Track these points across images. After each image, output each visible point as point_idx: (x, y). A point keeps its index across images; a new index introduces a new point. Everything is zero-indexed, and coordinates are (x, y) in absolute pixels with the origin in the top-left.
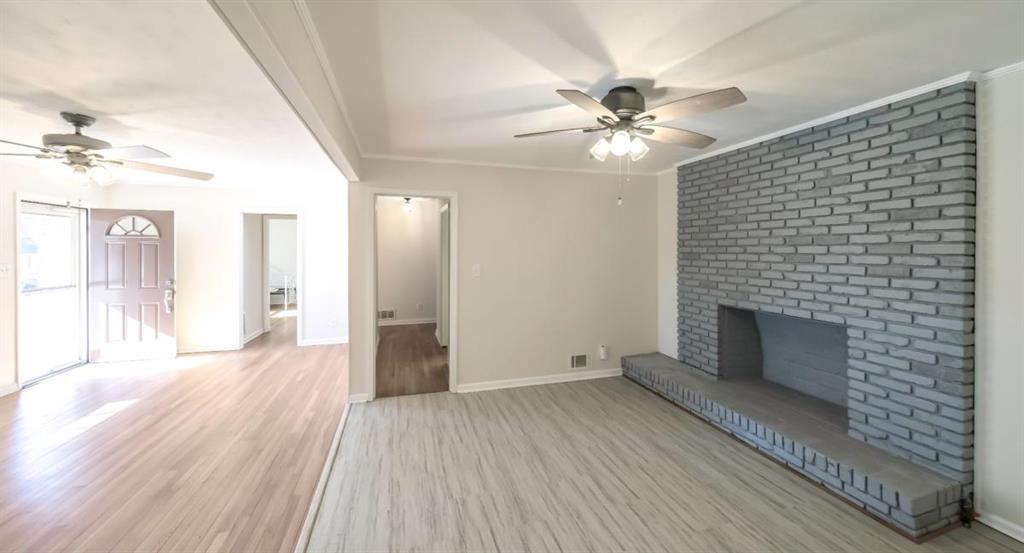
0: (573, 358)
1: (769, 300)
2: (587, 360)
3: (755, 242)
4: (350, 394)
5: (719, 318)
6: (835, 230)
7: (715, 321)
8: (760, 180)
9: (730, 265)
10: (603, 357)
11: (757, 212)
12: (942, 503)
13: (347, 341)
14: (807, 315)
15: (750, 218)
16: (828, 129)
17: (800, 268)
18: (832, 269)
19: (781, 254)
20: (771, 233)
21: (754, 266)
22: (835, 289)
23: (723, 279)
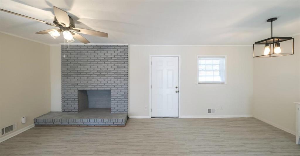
0: (3, 130)
1: (94, 86)
2: (13, 126)
3: (90, 71)
5: (78, 94)
6: (109, 69)
8: (91, 55)
9: (82, 78)
11: (90, 63)
14: (103, 89)
15: (88, 65)
16: (107, 46)
17: (101, 78)
18: (108, 78)
19: (96, 75)
20: (94, 69)
21: (90, 78)
22: (109, 82)
23: (80, 82)
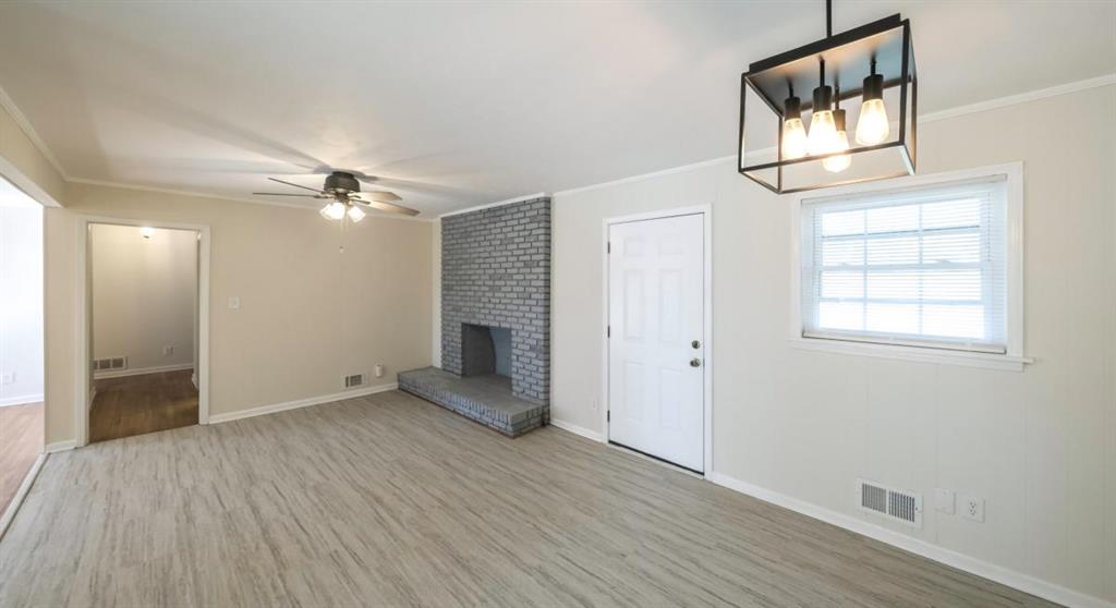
0: (347, 379)
2: (363, 378)
4: (47, 442)
5: (462, 332)
6: (508, 271)
7: (460, 335)
9: (467, 293)
10: (378, 375)
12: (530, 416)
13: (43, 400)
17: (496, 294)
18: (507, 295)
19: (488, 286)
22: (508, 307)
23: (464, 304)
